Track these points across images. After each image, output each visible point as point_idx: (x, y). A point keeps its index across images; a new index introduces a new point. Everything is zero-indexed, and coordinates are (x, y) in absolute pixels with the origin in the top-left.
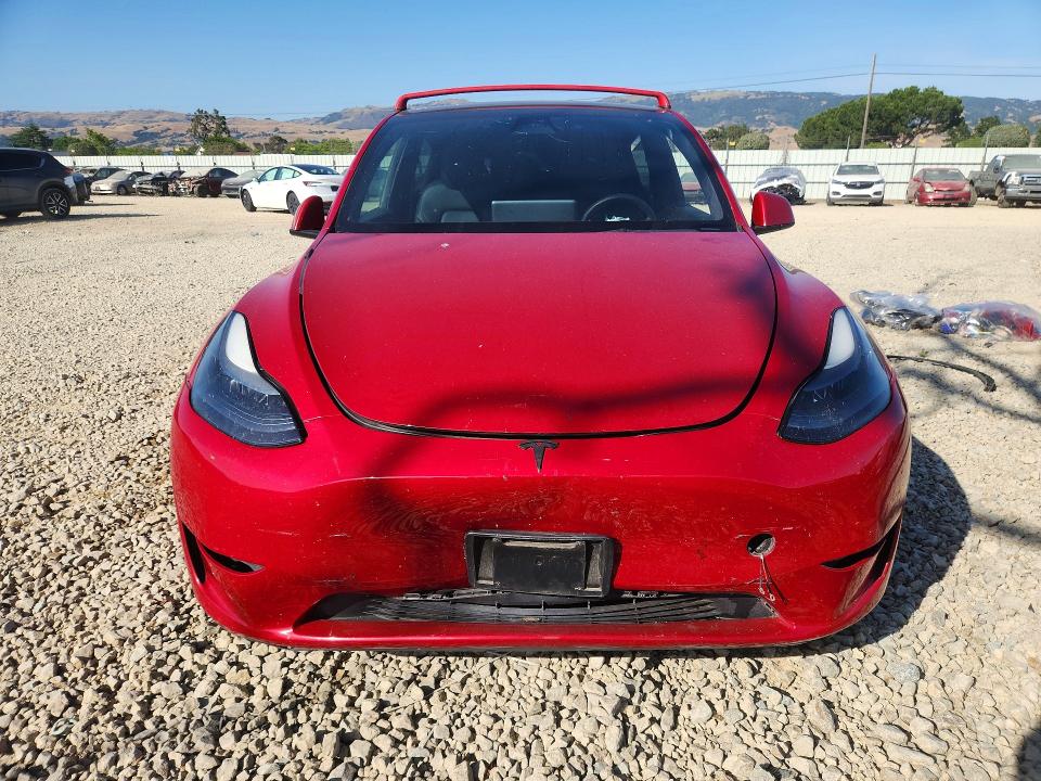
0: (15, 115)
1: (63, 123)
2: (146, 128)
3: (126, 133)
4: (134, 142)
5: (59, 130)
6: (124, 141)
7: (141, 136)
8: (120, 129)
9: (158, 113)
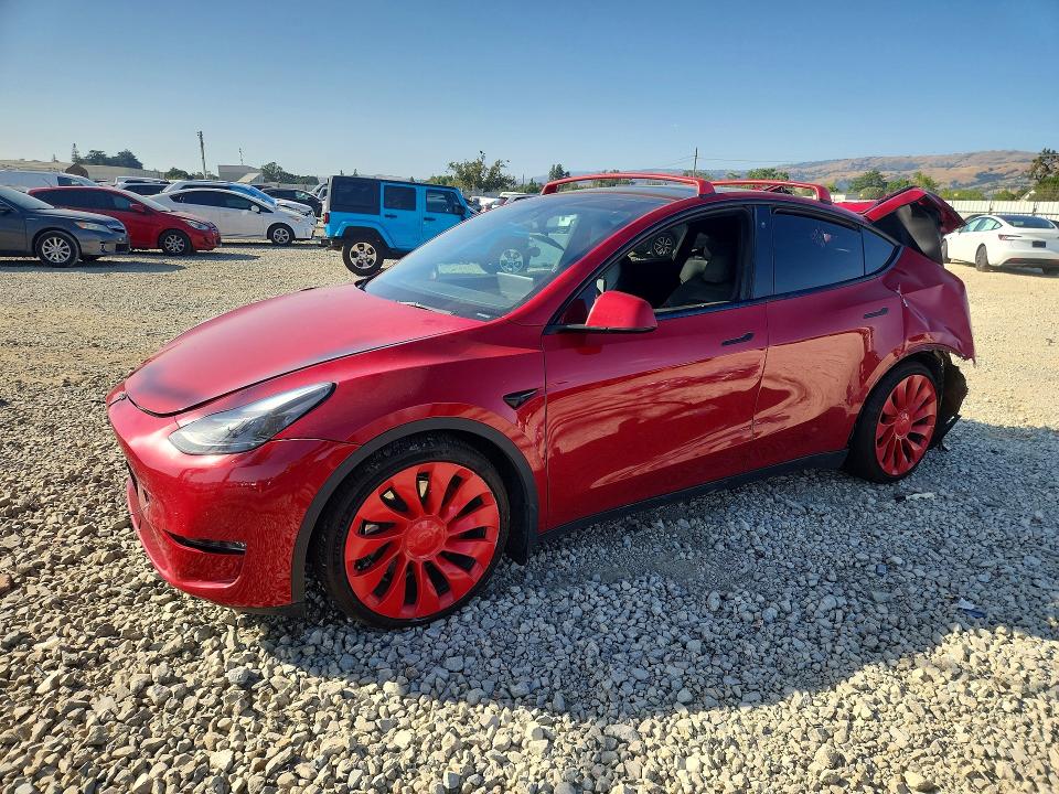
0: (871, 161)
1: (911, 166)
2: (991, 170)
3: (969, 175)
4: (973, 184)
5: (904, 173)
6: (964, 183)
7: (983, 177)
8: (964, 170)
9: (1011, 153)
